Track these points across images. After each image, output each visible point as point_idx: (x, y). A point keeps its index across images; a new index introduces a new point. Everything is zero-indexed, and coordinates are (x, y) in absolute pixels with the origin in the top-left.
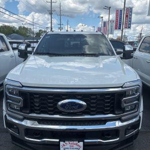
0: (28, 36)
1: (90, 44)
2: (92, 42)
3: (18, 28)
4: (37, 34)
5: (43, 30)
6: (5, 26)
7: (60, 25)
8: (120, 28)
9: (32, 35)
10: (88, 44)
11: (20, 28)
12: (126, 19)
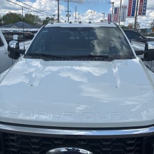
0: (34, 24)
1: (99, 38)
2: (102, 35)
3: (24, 15)
4: (44, 21)
5: (50, 17)
6: (12, 14)
7: (68, 11)
8: (133, 15)
9: (39, 23)
10: (97, 39)
11: (27, 15)
12: (140, 4)
